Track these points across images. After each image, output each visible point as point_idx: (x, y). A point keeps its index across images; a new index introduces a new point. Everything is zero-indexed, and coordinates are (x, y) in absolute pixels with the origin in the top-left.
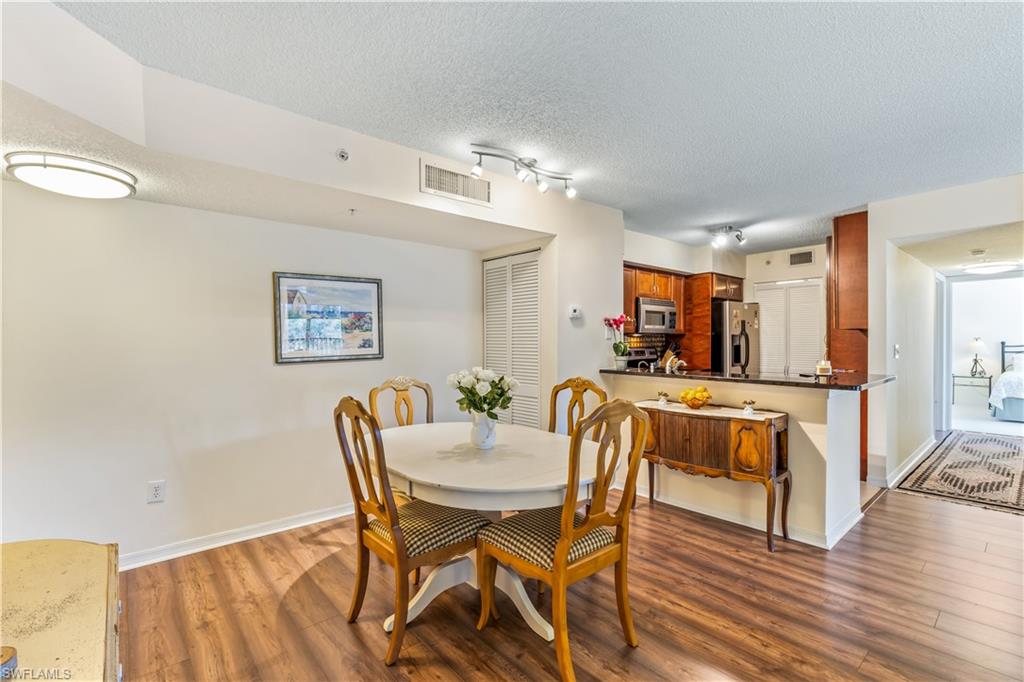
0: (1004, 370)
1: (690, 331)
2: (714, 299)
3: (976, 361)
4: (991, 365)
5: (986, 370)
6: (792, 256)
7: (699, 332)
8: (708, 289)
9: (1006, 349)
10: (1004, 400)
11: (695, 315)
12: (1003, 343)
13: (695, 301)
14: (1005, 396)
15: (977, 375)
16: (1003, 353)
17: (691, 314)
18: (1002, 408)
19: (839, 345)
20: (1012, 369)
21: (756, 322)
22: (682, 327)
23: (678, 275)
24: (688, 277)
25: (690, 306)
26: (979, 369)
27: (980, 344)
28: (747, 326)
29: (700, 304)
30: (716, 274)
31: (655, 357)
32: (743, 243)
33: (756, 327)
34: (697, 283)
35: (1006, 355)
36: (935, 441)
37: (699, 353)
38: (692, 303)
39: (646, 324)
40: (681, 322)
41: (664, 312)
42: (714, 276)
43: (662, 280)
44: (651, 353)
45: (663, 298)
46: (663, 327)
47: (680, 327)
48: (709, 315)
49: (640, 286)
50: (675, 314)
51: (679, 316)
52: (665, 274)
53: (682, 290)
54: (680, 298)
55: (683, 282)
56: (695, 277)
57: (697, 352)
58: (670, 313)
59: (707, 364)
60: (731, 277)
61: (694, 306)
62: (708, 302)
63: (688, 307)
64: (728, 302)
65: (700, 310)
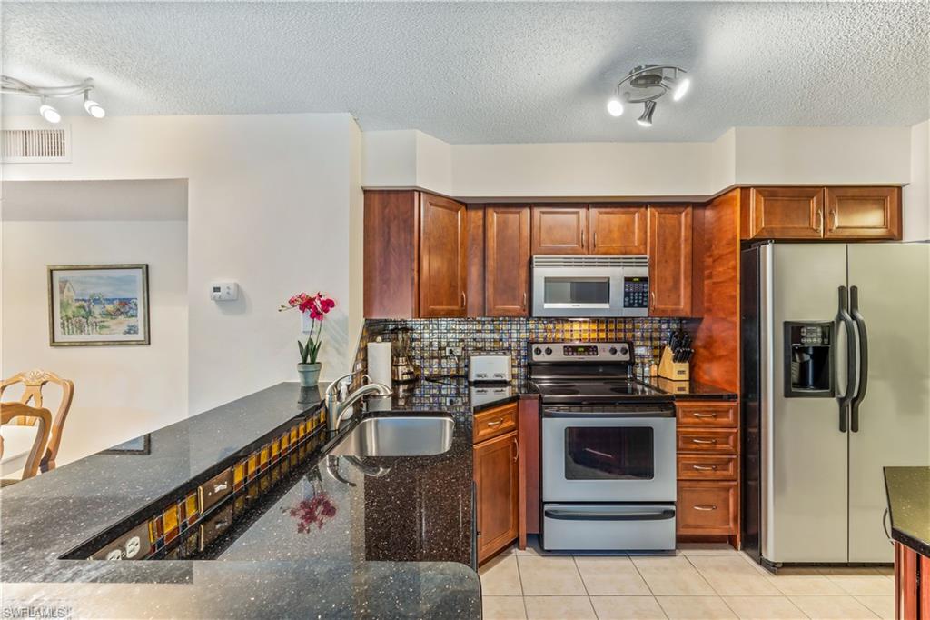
1: (709, 310)
2: (745, 243)
7: (723, 316)
8: (734, 222)
11: (715, 280)
13: (716, 252)
17: (710, 276)
22: (684, 305)
23: (669, 206)
24: (704, 204)
25: (709, 262)
29: (722, 256)
30: (759, 188)
31: (626, 357)
37: (721, 357)
38: (711, 256)
39: (545, 302)
40: (679, 296)
41: (609, 279)
42: (752, 192)
43: (616, 218)
44: (614, 351)
45: (617, 251)
46: (606, 306)
47: (678, 303)
48: (735, 277)
49: (544, 235)
50: (644, 280)
51: (670, 283)
52: (622, 207)
53: (683, 234)
54: (679, 249)
55: (684, 218)
56: (716, 202)
57: (717, 354)
58: (628, 280)
59: (735, 385)
60: (830, 188)
61: (714, 261)
62: (734, 251)
63: (706, 264)
64: (769, 247)
65: (721, 269)
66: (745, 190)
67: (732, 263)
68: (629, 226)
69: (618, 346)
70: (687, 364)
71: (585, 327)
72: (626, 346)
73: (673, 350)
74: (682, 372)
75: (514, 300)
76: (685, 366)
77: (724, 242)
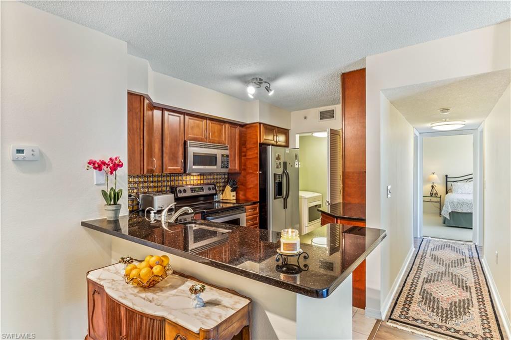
0: (447, 193)
1: (245, 170)
2: (261, 145)
3: (433, 187)
4: (440, 189)
5: (438, 193)
6: (321, 113)
7: (251, 171)
8: (257, 136)
9: (448, 180)
10: (450, 213)
11: (247, 157)
12: (446, 176)
13: (248, 146)
14: (450, 211)
15: (434, 196)
16: (447, 181)
17: (245, 156)
18: (449, 218)
19: (350, 182)
20: (452, 192)
21: (297, 163)
22: (237, 167)
23: (233, 124)
24: (243, 126)
25: (244, 149)
26: (435, 192)
27: (435, 176)
28: (288, 166)
29: (251, 148)
30: (264, 124)
31: (214, 192)
32: (271, 93)
33: (297, 166)
34: (249, 131)
35: (448, 183)
36: (414, 249)
37: (250, 188)
38: (245, 147)
39: (193, 165)
40: (235, 163)
41: (216, 155)
42: (262, 125)
43: (216, 126)
44: (209, 189)
45: (217, 142)
46: (215, 167)
47: (235, 167)
48: (257, 157)
49: (190, 131)
50: (227, 156)
51: (233, 158)
52: (219, 122)
53: (237, 137)
54: (236, 143)
55: (237, 130)
56: (247, 126)
57: (249, 187)
58: (223, 155)
59: (257, 197)
60: (278, 127)
61: (247, 150)
62: (257, 147)
63: (243, 150)
64: (270, 147)
65: (251, 153)
66: (260, 124)
67: (256, 151)
68: (221, 130)
69: (211, 186)
70: (235, 193)
71: (195, 178)
72: (214, 186)
73: (231, 187)
74: (233, 196)
75: (176, 163)
76: (234, 193)
77: (252, 143)
